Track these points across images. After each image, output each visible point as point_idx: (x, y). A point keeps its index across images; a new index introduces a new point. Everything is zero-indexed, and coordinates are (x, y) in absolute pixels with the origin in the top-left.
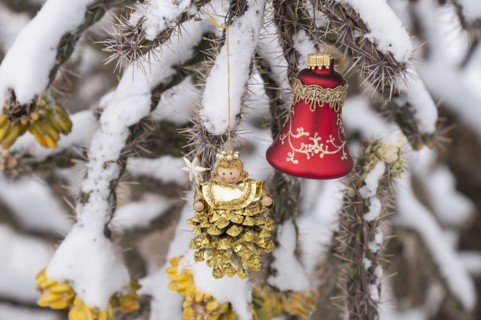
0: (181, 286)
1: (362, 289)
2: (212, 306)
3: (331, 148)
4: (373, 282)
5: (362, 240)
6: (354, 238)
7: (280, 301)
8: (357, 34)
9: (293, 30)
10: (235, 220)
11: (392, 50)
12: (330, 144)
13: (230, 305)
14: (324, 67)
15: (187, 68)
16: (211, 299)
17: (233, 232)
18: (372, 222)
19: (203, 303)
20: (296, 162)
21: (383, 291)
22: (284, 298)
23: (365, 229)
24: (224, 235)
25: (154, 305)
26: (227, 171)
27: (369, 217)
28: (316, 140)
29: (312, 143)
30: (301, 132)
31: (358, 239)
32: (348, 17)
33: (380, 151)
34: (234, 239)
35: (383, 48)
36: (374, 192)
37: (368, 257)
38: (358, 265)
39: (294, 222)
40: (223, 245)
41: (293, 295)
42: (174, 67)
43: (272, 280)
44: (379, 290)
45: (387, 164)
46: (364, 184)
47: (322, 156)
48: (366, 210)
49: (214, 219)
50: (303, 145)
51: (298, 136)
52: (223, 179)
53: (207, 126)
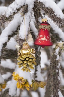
0: (16, 78)
1: (56, 77)
2: (23, 80)
3: (48, 39)
4: (59, 76)
5: (56, 65)
6: (54, 65)
7: (38, 84)
8: (52, 14)
9: (38, 17)
10: (27, 56)
11: (60, 16)
12: (48, 38)
13: (27, 80)
14: (45, 21)
15: (15, 32)
16: (23, 78)
17: (27, 59)
18: (58, 61)
19: (21, 80)
20: (41, 42)
21: (61, 78)
22: (39, 83)
23: (56, 63)
24: (25, 60)
25: (10, 90)
26: (25, 46)
27: (57, 59)
28: (45, 37)
29: (44, 38)
30: (41, 36)
31: (55, 65)
32: (50, 11)
33: (58, 45)
34: (27, 61)
35: (58, 16)
36: (58, 54)
37: (57, 69)
38: (55, 71)
39: (40, 65)
40: (25, 62)
41: (41, 82)
42: (13, 32)
43: (36, 79)
44: (60, 77)
45: (60, 48)
46: (55, 52)
47: (46, 41)
48: (56, 58)
49: (23, 57)
50: (42, 38)
51: (41, 37)
52: (24, 48)
53: (21, 37)
